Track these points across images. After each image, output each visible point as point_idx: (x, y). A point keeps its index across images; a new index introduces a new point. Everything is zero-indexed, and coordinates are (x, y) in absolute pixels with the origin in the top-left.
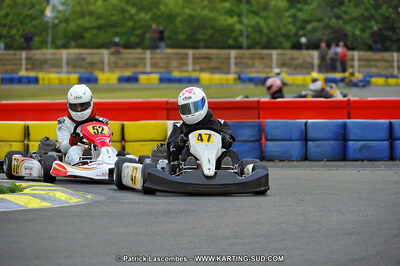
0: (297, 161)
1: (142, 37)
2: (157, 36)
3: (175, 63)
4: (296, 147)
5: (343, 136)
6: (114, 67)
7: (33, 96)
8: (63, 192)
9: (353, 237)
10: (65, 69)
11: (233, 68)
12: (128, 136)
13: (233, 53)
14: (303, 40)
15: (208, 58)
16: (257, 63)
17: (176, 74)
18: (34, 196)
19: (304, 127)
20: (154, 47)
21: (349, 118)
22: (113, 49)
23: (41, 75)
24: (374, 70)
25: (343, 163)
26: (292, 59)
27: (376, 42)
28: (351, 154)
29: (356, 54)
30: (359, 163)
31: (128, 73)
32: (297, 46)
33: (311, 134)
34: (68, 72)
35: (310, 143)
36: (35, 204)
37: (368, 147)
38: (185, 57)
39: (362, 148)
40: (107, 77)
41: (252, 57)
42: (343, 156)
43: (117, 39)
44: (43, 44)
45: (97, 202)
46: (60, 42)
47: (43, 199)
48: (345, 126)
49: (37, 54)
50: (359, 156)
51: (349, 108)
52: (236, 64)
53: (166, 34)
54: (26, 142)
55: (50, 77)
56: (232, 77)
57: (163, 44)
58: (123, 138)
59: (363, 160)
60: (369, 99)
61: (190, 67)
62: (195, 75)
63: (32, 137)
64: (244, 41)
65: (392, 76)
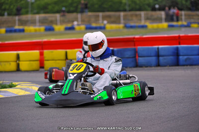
0: (154, 66)
1: (77, 7)
2: (84, 6)
3: (93, 19)
5: (177, 53)
6: (62, 22)
7: (22, 38)
8: (36, 86)
9: (182, 104)
10: (38, 24)
11: (122, 21)
12: (69, 57)
13: (122, 14)
14: (157, 6)
15: (109, 17)
16: (134, 18)
17: (94, 25)
18: (21, 89)
19: (157, 50)
20: (82, 12)
21: (179, 44)
22: (62, 14)
23: (26, 28)
24: (192, 21)
25: (177, 67)
26: (152, 16)
27: (193, 6)
28: (181, 62)
29: (183, 13)
30: (185, 67)
31: (69, 25)
32: (154, 9)
33: (161, 53)
34: (40, 26)
35: (161, 58)
36: (22, 93)
37: (190, 59)
38: (98, 16)
39: (186, 60)
40: (59, 28)
41: (132, 15)
42: (177, 64)
43: (64, 9)
44: (27, 13)
46: (35, 11)
47: (26, 90)
48: (177, 49)
49: (24, 17)
50: (184, 63)
51: (179, 40)
52: (124, 19)
53: (89, 5)
54: (18, 62)
55: (30, 29)
56: (121, 26)
57: (86, 10)
58: (67, 58)
59: (187, 65)
60: (190, 35)
61: (100, 21)
63: (21, 59)
64: (127, 8)
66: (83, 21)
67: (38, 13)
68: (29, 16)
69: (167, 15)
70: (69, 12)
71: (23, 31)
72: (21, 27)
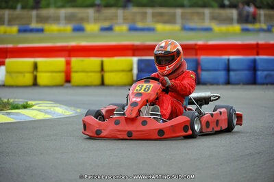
0: (223, 84)
3: (138, 17)
4: (221, 75)
5: (254, 67)
6: (96, 20)
8: (60, 107)
10: (63, 21)
11: (179, 20)
12: (106, 68)
13: (179, 11)
14: (227, 2)
15: (161, 14)
17: (140, 25)
18: (39, 110)
19: (227, 62)
21: (258, 54)
25: (254, 87)
26: (220, 15)
28: (259, 80)
29: (262, 12)
30: (265, 86)
31: (106, 24)
32: (222, 6)
33: (232, 66)
34: (67, 24)
35: (232, 73)
36: (41, 116)
37: (271, 76)
38: (146, 13)
39: (266, 77)
42: (253, 81)
43: (98, 1)
44: (48, 6)
45: (84, 114)
46: (60, 4)
47: (46, 113)
49: (44, 12)
50: (264, 81)
51: (257, 49)
54: (35, 73)
55: (52, 28)
56: (177, 27)
57: (130, 5)
58: (102, 70)
59: (267, 84)
60: (271, 42)
63: (39, 69)
64: (186, 2)
66: (125, 19)
67: (63, 6)
68: (51, 11)
69: (240, 15)
70: (108, 6)
71: (42, 30)
72: (39, 26)
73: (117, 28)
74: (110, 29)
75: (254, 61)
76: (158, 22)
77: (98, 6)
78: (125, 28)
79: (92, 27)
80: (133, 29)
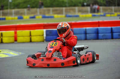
0: (83, 40)
3: (46, 12)
4: (83, 36)
5: (97, 32)
6: (28, 14)
7: (4, 23)
8: (12, 52)
10: (13, 15)
11: (64, 13)
12: (32, 34)
13: (64, 9)
14: (85, 4)
15: (56, 10)
17: (47, 15)
18: (3, 54)
19: (85, 30)
20: (40, 7)
21: (99, 26)
24: (107, 12)
25: (97, 40)
26: (82, 9)
27: (107, 4)
28: (100, 37)
29: (101, 8)
30: (102, 40)
31: (32, 16)
32: (83, 6)
33: (88, 32)
35: (87, 35)
38: (50, 10)
39: (103, 36)
41: (70, 9)
42: (97, 38)
43: (29, 6)
45: (23, 55)
46: (12, 7)
47: (6, 54)
49: (5, 11)
50: (102, 38)
51: (99, 24)
54: (1, 37)
55: (9, 18)
56: (64, 16)
57: (43, 7)
58: (30, 35)
60: (105, 21)
62: (52, 15)
63: (3, 36)
64: (67, 5)
65: (112, 14)
66: (40, 13)
67: (14, 8)
68: (9, 11)
69: (91, 9)
70: (33, 7)
71: (5, 19)
72: (4, 17)
73: (37, 17)
74: (34, 17)
75: (98, 29)
76: (55, 14)
77: (29, 7)
78: (41, 17)
79: (26, 17)
80: (44, 17)
